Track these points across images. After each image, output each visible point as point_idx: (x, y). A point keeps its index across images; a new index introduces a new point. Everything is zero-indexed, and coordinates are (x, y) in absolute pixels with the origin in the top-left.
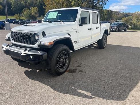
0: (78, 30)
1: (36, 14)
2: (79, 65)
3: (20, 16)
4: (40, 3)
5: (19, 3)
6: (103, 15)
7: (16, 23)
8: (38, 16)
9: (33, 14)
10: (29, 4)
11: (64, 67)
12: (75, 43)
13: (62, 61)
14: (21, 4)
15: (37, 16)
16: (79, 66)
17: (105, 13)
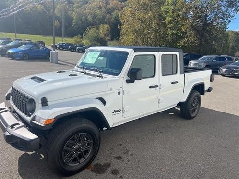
0: (123, 91)
1: (106, 35)
2: (121, 154)
3: (81, 38)
4: (115, 17)
5: (84, 18)
6: (226, 41)
7: (72, 50)
8: (109, 40)
9: (102, 35)
10: (98, 19)
11: (82, 160)
12: (115, 113)
13: (77, 150)
14: (86, 20)
15: (107, 38)
16: (119, 158)
17: (230, 38)
